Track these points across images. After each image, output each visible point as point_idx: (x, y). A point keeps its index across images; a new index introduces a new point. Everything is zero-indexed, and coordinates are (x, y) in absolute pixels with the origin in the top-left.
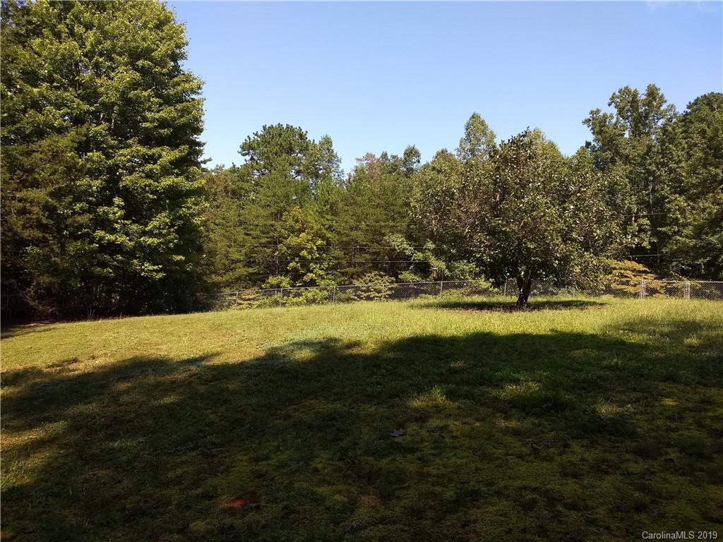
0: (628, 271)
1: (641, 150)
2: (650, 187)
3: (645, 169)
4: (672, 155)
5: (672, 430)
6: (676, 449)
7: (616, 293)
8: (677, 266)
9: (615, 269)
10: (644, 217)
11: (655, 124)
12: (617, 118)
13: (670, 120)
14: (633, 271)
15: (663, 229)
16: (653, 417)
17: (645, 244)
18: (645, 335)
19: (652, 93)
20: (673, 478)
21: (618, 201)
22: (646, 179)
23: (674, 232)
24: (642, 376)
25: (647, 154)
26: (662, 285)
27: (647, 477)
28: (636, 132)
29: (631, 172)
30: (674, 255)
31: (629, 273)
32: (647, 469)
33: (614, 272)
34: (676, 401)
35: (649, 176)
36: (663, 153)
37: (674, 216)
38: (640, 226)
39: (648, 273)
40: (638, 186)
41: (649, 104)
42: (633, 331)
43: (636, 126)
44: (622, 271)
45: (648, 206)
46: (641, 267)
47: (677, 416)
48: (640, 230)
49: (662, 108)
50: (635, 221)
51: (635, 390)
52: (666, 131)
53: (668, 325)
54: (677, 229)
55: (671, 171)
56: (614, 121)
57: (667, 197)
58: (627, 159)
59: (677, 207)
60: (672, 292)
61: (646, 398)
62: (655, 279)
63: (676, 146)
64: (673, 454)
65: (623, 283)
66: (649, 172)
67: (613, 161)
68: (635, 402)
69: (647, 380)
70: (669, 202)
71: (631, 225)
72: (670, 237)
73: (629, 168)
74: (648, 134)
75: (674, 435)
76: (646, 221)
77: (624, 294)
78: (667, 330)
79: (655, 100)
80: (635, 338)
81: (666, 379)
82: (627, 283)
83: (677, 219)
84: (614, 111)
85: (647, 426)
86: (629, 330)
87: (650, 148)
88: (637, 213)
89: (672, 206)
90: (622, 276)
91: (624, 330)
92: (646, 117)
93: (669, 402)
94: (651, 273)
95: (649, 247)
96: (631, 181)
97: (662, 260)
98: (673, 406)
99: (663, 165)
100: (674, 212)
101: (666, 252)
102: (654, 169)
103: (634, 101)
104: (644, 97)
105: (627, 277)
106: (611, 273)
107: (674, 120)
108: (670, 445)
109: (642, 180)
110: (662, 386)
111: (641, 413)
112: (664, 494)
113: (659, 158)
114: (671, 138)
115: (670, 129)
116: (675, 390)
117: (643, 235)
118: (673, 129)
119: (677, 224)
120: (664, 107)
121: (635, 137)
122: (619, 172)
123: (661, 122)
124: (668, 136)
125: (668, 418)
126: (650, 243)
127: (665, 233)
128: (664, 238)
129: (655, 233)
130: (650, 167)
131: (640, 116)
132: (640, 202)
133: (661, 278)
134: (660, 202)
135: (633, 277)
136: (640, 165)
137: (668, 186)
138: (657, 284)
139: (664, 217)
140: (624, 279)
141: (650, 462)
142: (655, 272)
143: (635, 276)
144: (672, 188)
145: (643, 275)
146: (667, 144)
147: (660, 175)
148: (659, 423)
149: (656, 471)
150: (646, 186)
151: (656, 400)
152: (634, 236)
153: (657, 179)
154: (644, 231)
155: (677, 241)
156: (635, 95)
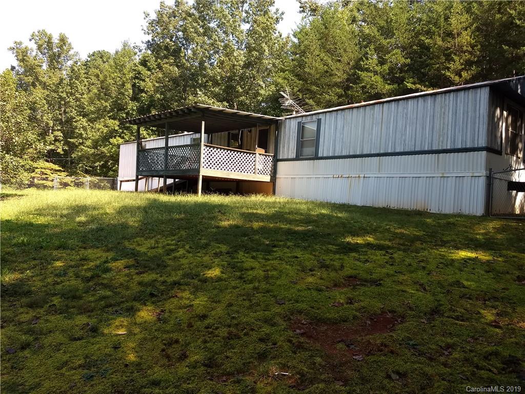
0: (47, 170)
1: (55, 80)
2: (63, 109)
3: (58, 95)
4: (77, 88)
5: (58, 284)
6: (58, 296)
7: (38, 187)
8: (82, 167)
9: (37, 168)
10: (58, 130)
11: (66, 64)
12: (37, 52)
13: (76, 62)
14: (51, 170)
15: (72, 140)
16: (46, 276)
17: (60, 150)
18: (49, 217)
19: (63, 40)
20: (53, 318)
21: (38, 117)
22: (60, 102)
23: (80, 143)
24: (42, 248)
25: (59, 84)
26: (72, 180)
27: (33, 322)
28: (52, 67)
29: (47, 96)
30: (80, 159)
31: (48, 172)
32: (35, 316)
33: (36, 170)
34: (63, 263)
35: (61, 100)
36: (71, 85)
37: (79, 132)
38: (55, 137)
39: (62, 171)
40: (54, 107)
41: (61, 47)
42: (40, 215)
43: (51, 61)
44: (43, 170)
45: (61, 123)
46: (57, 167)
47: (64, 273)
48: (56, 140)
49: (70, 53)
50: (52, 133)
51: (35, 259)
52: (74, 70)
53: (67, 209)
54: (81, 141)
55: (77, 100)
56: (34, 54)
57: (75, 118)
58: (45, 86)
59: (82, 126)
60: (78, 185)
61: (42, 263)
62: (67, 176)
63: (80, 82)
64: (56, 301)
65: (44, 179)
66: (61, 98)
67: (34, 85)
68: (33, 268)
69: (44, 250)
70: (76, 122)
71: (49, 136)
72: (77, 147)
73: (47, 93)
74: (60, 69)
75: (59, 287)
76: (59, 134)
77: (45, 187)
78: (65, 212)
79: (65, 46)
80: (42, 220)
81: (58, 248)
82: (46, 179)
83: (81, 134)
84: (35, 47)
85: (39, 284)
86: (37, 214)
87: (62, 80)
88: (53, 127)
89: (79, 125)
90: (43, 173)
91: (34, 214)
92: (59, 56)
93: (59, 264)
94: (64, 171)
95: (62, 153)
96: (48, 102)
97: (72, 163)
98: (61, 266)
99: (72, 94)
100: (80, 129)
101: (75, 157)
102: (65, 96)
103: (49, 42)
104: (57, 42)
105: (47, 174)
106: (34, 171)
107: (79, 63)
108: (55, 295)
109: (57, 103)
110: (55, 253)
111: (37, 275)
112: (44, 331)
113: (68, 89)
114: (77, 76)
115: (76, 69)
116: (64, 255)
117: (57, 144)
118: (79, 70)
119: (82, 138)
120: (72, 52)
121: (51, 69)
122: (39, 93)
123: (70, 63)
124: (74, 74)
125: (56, 275)
126: (63, 150)
127: (73, 143)
128: (73, 147)
129: (67, 143)
130: (62, 94)
131: (54, 54)
132: (56, 120)
133: (71, 176)
134: (69, 121)
135: (51, 174)
136: (54, 91)
137: (75, 110)
138: (68, 179)
139: (73, 132)
140: (44, 176)
141: (38, 310)
142: (67, 171)
143: (52, 174)
144: (78, 112)
145: (59, 173)
146: (74, 80)
147: (69, 102)
148: (49, 280)
149: (42, 316)
150: (60, 108)
151: (49, 264)
152: (51, 144)
153: (67, 104)
154: (59, 141)
155: (82, 150)
156: (50, 38)
